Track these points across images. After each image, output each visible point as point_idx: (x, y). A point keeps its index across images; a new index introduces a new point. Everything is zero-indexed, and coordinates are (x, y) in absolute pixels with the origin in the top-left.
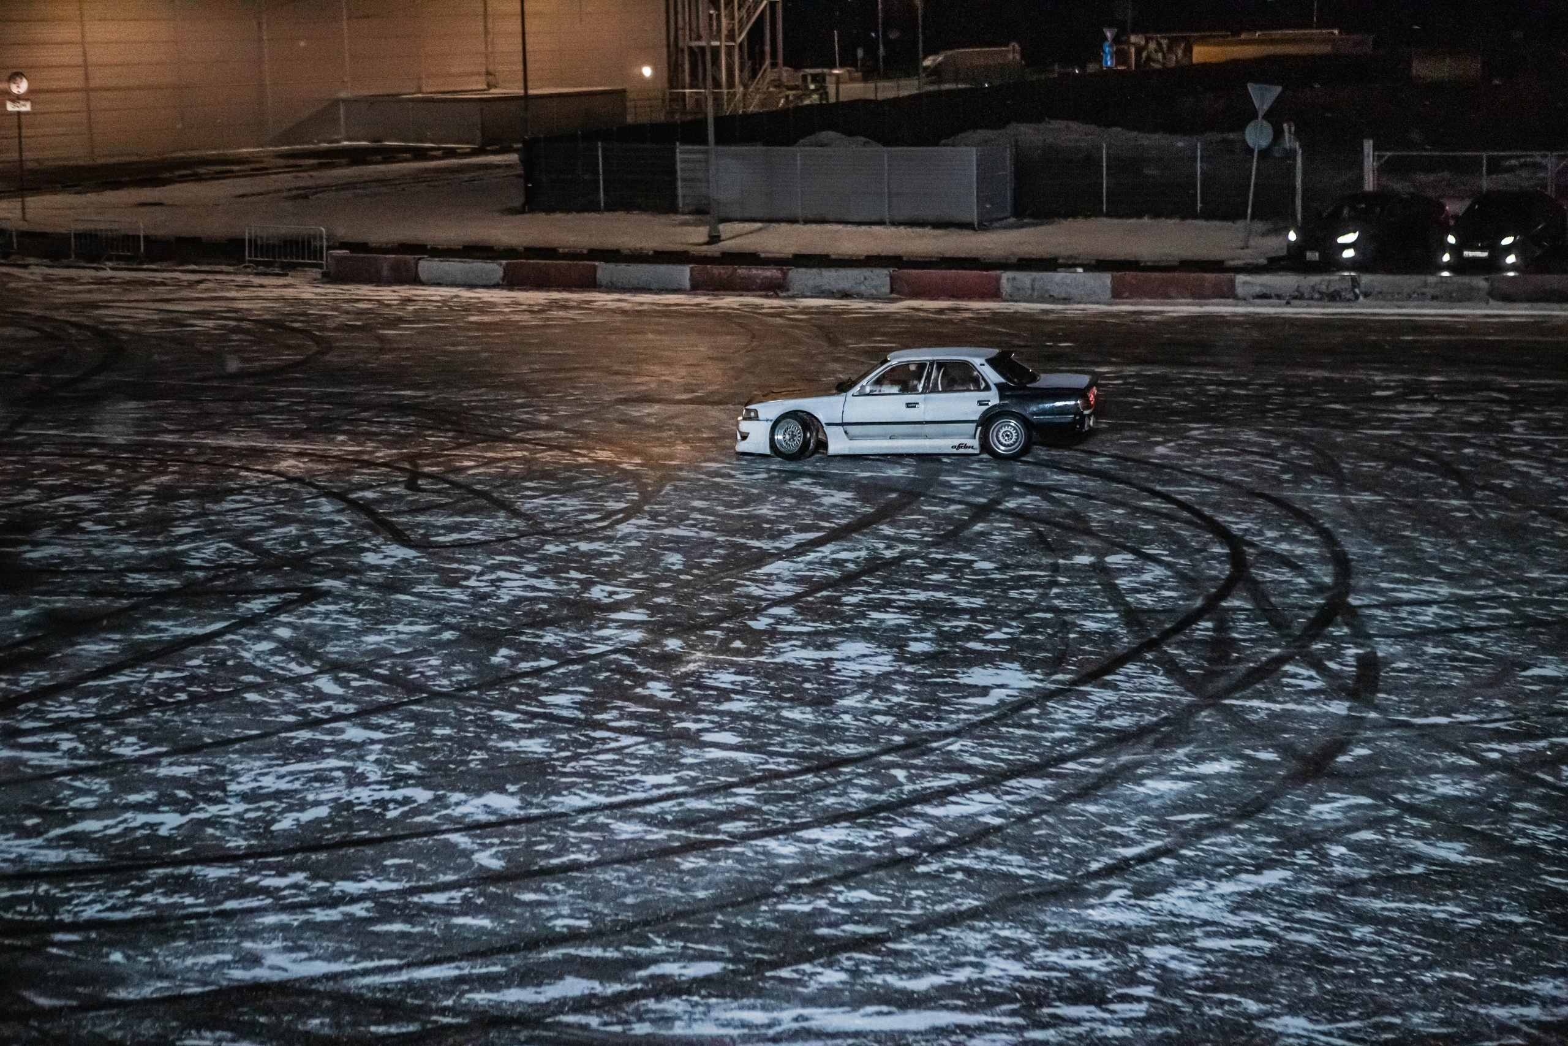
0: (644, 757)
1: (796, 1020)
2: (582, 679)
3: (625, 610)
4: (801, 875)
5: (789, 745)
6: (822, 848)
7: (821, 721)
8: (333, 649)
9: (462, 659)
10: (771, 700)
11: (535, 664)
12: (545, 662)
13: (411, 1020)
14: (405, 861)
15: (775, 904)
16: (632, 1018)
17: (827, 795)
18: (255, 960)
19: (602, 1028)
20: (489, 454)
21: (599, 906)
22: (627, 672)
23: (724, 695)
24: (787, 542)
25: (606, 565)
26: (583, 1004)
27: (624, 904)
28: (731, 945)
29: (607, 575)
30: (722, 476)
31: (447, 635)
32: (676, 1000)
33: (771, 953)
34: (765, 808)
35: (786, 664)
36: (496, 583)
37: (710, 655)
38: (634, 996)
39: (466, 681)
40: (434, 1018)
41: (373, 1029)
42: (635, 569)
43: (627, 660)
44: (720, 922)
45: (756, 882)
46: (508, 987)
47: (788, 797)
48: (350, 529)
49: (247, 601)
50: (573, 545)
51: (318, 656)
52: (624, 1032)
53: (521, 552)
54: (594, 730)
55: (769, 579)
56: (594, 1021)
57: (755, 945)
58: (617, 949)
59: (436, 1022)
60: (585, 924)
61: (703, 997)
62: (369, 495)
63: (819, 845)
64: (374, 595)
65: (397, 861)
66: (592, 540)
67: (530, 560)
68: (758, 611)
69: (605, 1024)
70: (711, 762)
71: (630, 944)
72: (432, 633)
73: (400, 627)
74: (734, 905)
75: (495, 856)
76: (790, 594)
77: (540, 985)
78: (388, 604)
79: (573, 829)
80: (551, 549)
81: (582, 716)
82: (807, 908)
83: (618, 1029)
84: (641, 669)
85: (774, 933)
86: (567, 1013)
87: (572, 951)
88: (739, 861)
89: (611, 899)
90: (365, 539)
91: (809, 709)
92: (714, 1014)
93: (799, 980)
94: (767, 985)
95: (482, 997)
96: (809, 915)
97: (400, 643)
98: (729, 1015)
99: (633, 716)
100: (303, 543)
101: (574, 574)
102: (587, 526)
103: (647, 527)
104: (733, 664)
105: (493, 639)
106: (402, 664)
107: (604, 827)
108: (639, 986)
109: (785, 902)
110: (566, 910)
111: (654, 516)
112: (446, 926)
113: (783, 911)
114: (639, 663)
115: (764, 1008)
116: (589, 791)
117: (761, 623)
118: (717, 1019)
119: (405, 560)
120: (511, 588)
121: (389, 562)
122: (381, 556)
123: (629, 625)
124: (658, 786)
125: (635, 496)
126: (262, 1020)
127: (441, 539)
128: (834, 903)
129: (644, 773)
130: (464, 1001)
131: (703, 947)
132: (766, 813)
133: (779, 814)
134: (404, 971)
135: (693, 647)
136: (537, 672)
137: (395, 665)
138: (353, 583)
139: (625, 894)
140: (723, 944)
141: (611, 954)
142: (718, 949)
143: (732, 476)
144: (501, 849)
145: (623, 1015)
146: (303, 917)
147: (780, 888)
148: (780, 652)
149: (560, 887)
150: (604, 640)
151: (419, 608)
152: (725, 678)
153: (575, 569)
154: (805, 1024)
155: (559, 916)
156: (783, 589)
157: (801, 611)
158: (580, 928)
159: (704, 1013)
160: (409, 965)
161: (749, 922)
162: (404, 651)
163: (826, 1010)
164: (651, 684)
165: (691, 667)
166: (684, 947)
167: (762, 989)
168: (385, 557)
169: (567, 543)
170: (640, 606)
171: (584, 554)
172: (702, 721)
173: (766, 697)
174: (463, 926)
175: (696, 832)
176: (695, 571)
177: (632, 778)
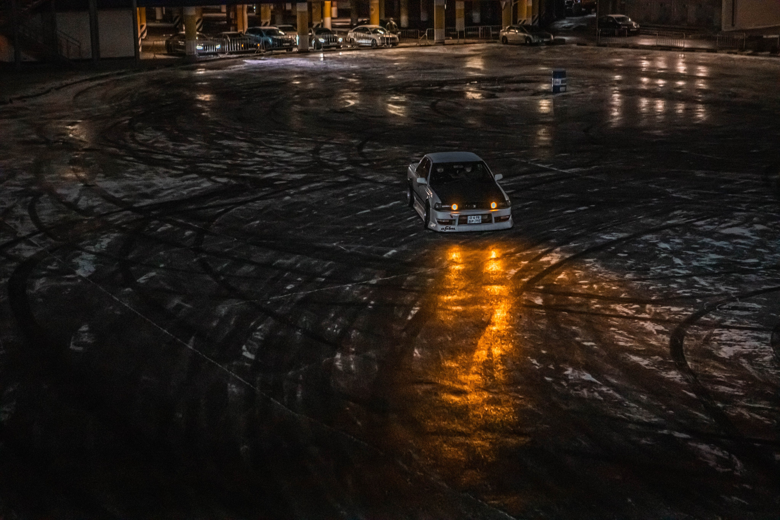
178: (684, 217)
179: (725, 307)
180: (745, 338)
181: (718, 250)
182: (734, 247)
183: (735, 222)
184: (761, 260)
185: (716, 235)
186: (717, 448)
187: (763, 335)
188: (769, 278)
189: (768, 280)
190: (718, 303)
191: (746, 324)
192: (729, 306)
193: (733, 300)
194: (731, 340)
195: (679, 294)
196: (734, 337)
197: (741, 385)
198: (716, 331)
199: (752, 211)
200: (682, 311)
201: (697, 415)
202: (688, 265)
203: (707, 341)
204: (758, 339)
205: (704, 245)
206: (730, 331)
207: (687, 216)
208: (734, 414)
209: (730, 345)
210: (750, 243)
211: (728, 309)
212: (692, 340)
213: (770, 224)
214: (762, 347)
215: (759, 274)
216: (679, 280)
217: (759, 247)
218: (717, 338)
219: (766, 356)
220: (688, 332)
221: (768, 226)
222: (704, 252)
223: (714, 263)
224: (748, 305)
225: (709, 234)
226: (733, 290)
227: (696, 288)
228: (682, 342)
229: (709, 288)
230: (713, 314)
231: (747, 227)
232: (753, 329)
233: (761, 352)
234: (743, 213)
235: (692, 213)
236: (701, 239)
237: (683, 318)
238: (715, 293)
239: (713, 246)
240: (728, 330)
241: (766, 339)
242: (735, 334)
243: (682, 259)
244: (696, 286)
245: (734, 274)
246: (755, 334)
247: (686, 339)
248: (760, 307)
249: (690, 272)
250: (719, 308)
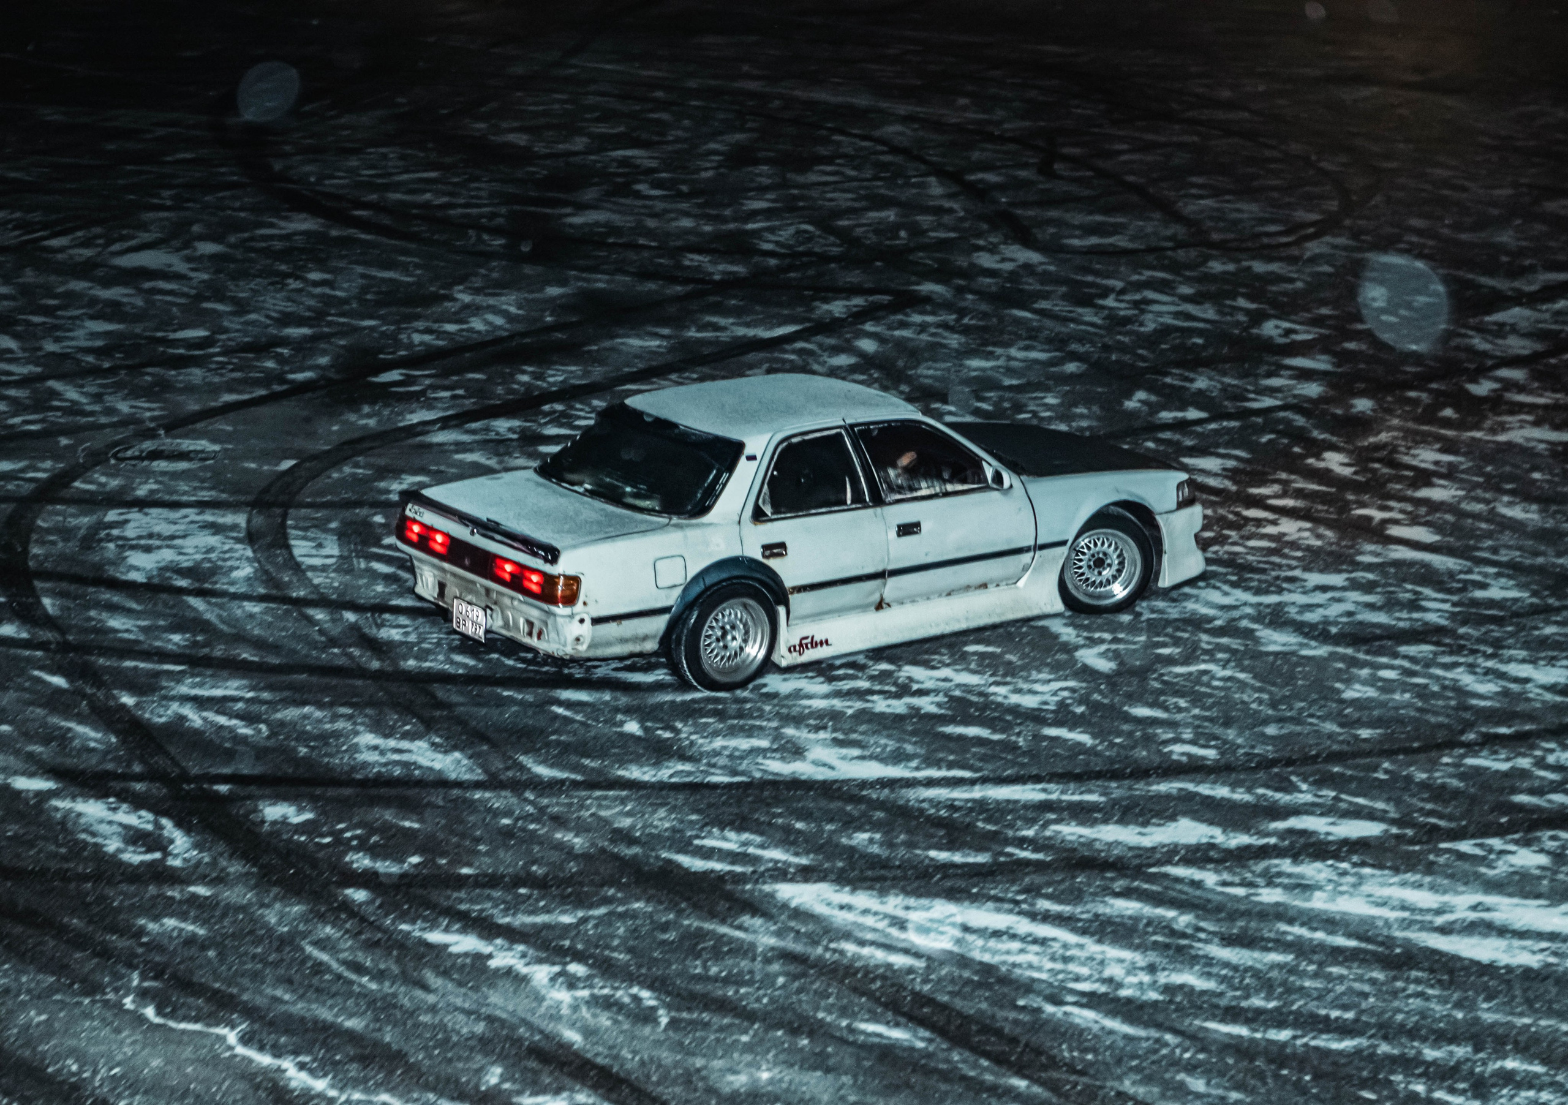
0: (1309, 549)
1: (1474, 908)
2: (1235, 440)
3: (1304, 355)
4: (1499, 724)
5: (1503, 552)
6: (1533, 691)
7: (1550, 524)
8: (928, 372)
9: (1087, 400)
10: (1485, 490)
11: (1180, 415)
12: (1193, 414)
13: (980, 849)
14: (990, 649)
15: (1464, 756)
16: (1260, 881)
17: (1548, 622)
18: (797, 751)
19: (1220, 889)
20: (1150, 137)
21: (1231, 734)
22: (1299, 436)
23: (1424, 478)
24: (1530, 283)
25: (1285, 294)
26: (1199, 855)
27: (1263, 735)
28: (1398, 802)
29: (1284, 308)
30: (1454, 187)
31: (1071, 367)
32: (1318, 865)
33: (1450, 818)
34: (1462, 631)
35: (1510, 445)
36: (1141, 305)
37: (1411, 425)
38: (1264, 852)
39: (1089, 428)
40: (1009, 849)
41: (933, 853)
42: (1324, 303)
43: (1300, 421)
44: (1386, 771)
45: (1440, 726)
46: (1106, 821)
47: (1493, 620)
48: (961, 219)
49: (826, 300)
50: (1245, 264)
51: (909, 380)
52: (1247, 896)
53: (1175, 267)
54: (1248, 507)
55: (1501, 331)
56: (1209, 878)
57: (1429, 806)
58: (1249, 790)
59: (1011, 855)
60: (1211, 754)
61: (1355, 865)
62: (992, 178)
63: (1529, 686)
64: (984, 307)
65: (981, 648)
66: (1270, 259)
67: (1188, 280)
68: (1480, 373)
69: (1225, 884)
70: (1398, 564)
71: (1268, 787)
72: (1051, 363)
73: (1013, 352)
74: (1407, 751)
75: (1103, 655)
76: (1526, 352)
77: (1145, 824)
78: (1001, 319)
79: (1207, 631)
80: (1217, 266)
81: (1234, 488)
82: (1504, 766)
83: (1241, 891)
84: (1316, 434)
85: (1456, 794)
86: (1177, 864)
87: (1191, 787)
88: (1420, 696)
89: (1247, 728)
90: (979, 235)
91: (1534, 507)
92: (1366, 888)
93: (1484, 858)
94: (1441, 860)
95: (1071, 831)
96: (1506, 775)
97: (1010, 372)
98: (1386, 892)
99: (1299, 494)
100: (903, 234)
101: (1242, 302)
102: (1266, 240)
103: (1345, 248)
104: (1438, 438)
105: (1131, 380)
106: (1009, 400)
107: (1248, 634)
108: (1273, 840)
109: (1476, 755)
110: (1188, 735)
111: (1355, 235)
112: (1035, 736)
113: (1472, 767)
114: (1316, 427)
115: (1433, 888)
116: (1234, 585)
117: (1483, 388)
118: (1369, 896)
119: (1028, 267)
120: (1160, 314)
121: (1008, 266)
122: (997, 257)
123: (1305, 375)
124: (1324, 589)
125: (1333, 205)
126: (799, 825)
127: (1076, 242)
128: (1541, 763)
129: (1306, 569)
130: (1048, 833)
131: (1361, 801)
132: (1462, 637)
133: (1479, 641)
134: (977, 787)
135: (1389, 411)
136: (1182, 426)
137: (1002, 399)
138: (960, 291)
139: (1266, 721)
140: (1388, 800)
141: (1241, 796)
142: (1380, 805)
143: (1464, 189)
144: (1114, 647)
145: (1249, 875)
146: (859, 705)
147: (1471, 736)
148: (1503, 428)
149: (1182, 703)
150: (1272, 391)
151: (1039, 329)
152: (1426, 457)
153: (1244, 295)
154: (1486, 916)
155: (1177, 740)
156: (1517, 345)
157: (1536, 375)
158: (1204, 758)
159: (1354, 886)
160: (984, 780)
161: (1424, 776)
162: (1015, 382)
163: (1515, 900)
164: (1328, 455)
165: (1384, 437)
166: (1336, 799)
167: (1433, 863)
168: (1003, 260)
169: (1238, 261)
170: (1325, 351)
171: (1259, 277)
172: (1390, 509)
173: (1477, 485)
174: (1056, 739)
175: (1367, 652)
176: (1403, 312)
177: (1290, 574)
178: (15, 228)
179: (129, 453)
180: (183, 527)
181: (108, 310)
182: (147, 301)
183: (145, 237)
184: (214, 333)
185: (100, 272)
186: (125, 806)
187: (229, 519)
188: (238, 375)
189: (234, 380)
190: (116, 444)
191: (185, 493)
192: (142, 451)
193: (151, 434)
194: (151, 536)
195: (13, 426)
196: (156, 529)
197: (176, 644)
198: (112, 516)
199: (187, 209)
200: (23, 470)
201: (69, 730)
202: (33, 355)
203: (91, 539)
204: (216, 529)
205: (71, 298)
206: (146, 514)
207: (24, 226)
208: (163, 720)
209: (148, 549)
210: (186, 289)
211: (140, 458)
212: (53, 543)
213: (232, 239)
214: (226, 547)
215: (213, 366)
216: (12, 392)
217: (208, 299)
218: (115, 532)
219: (237, 568)
220: (40, 523)
221: (231, 246)
222: (70, 318)
223: (99, 343)
224: (187, 445)
225: (84, 270)
226: (149, 410)
227: (58, 409)
228: (26, 551)
229: (89, 408)
230: (103, 474)
231: (178, 250)
232: (202, 505)
233: (225, 560)
234: (165, 214)
235: (36, 217)
236: (64, 283)
237: (29, 487)
238: (103, 420)
239: (93, 301)
240: (140, 511)
241: (235, 527)
242: (157, 521)
243: (16, 336)
244: (56, 403)
245: (149, 370)
246: (209, 517)
247: (37, 541)
248: (217, 447)
249: (39, 369)
250: (115, 456)
